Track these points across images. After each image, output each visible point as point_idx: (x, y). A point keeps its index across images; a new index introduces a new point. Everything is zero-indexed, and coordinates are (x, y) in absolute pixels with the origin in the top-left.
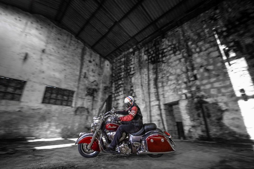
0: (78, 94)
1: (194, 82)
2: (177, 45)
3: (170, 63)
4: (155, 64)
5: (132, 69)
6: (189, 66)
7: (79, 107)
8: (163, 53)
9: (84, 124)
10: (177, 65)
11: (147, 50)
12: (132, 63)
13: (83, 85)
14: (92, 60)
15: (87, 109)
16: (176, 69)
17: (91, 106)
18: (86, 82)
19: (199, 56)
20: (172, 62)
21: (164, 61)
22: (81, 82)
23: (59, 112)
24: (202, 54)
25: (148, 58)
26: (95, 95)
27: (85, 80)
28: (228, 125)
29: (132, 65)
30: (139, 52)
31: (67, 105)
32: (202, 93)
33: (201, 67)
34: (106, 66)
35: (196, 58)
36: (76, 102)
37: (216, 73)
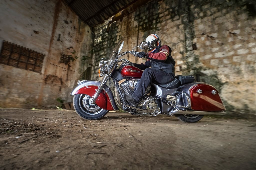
0: (49, 59)
1: (192, 52)
2: (177, 8)
3: (165, 30)
4: (146, 32)
5: (118, 38)
6: (188, 34)
7: (50, 75)
8: (158, 18)
9: (55, 96)
10: (173, 33)
11: (139, 15)
12: (119, 30)
13: (55, 50)
14: (69, 21)
15: (61, 79)
16: (171, 38)
17: (66, 75)
18: (61, 47)
19: (202, 22)
20: (167, 30)
21: (158, 28)
22: (54, 46)
23: (21, 77)
24: (205, 19)
25: (139, 25)
26: (71, 64)
27: (59, 43)
28: (226, 99)
29: (118, 32)
30: (128, 18)
31: (33, 71)
32: (201, 64)
33: (203, 34)
34: (87, 33)
35: (198, 24)
36: (46, 69)
37: (220, 42)
